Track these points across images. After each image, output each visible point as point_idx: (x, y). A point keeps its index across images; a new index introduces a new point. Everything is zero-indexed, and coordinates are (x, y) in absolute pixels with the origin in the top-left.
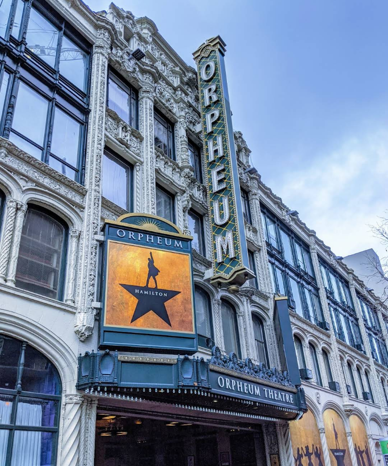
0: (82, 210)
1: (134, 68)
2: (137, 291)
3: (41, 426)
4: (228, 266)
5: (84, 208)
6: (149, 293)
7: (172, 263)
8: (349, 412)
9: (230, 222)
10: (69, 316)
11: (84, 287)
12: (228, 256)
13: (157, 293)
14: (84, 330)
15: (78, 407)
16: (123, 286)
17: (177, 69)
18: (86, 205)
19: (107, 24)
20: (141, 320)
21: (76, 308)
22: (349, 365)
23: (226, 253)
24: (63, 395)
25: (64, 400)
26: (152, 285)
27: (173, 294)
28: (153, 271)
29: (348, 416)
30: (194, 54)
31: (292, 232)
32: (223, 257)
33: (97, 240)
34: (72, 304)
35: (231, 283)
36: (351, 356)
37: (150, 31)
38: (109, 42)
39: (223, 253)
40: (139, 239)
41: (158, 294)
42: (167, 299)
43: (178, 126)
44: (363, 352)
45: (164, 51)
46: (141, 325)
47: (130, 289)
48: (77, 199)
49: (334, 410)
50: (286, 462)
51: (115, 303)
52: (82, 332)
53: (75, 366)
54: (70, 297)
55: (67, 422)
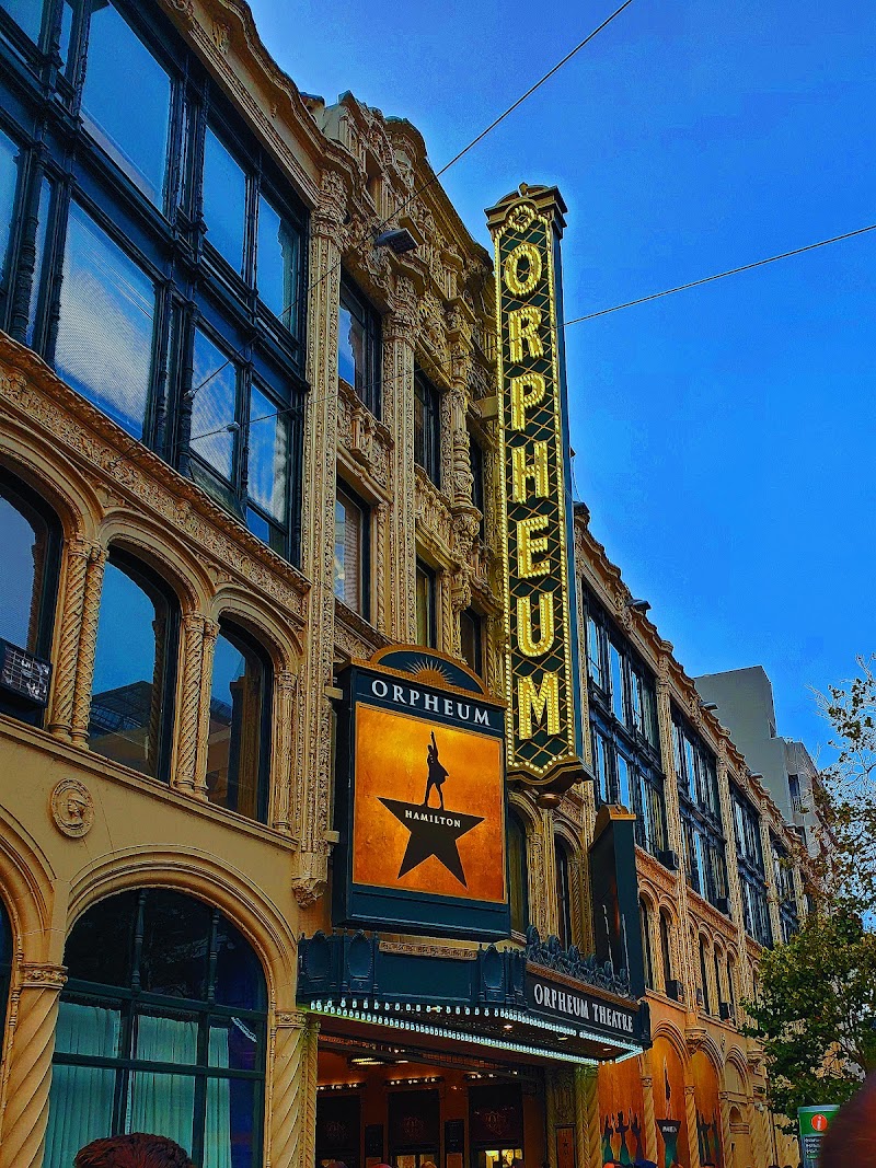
0: (300, 628)
1: (383, 267)
2: (408, 814)
3: (226, 1067)
4: (541, 749)
5: (303, 625)
6: (429, 818)
7: (470, 756)
8: (696, 1045)
9: (553, 654)
10: (283, 858)
11: (311, 799)
12: (542, 729)
13: (443, 819)
14: (311, 888)
15: (297, 1035)
16: (384, 801)
17: (452, 251)
18: (310, 618)
19: (343, 160)
20: (415, 872)
21: (296, 842)
22: (703, 940)
23: (539, 722)
24: (271, 1012)
25: (272, 1021)
26: (433, 804)
27: (469, 822)
28: (437, 774)
29: (691, 1051)
30: (489, 213)
31: (630, 645)
32: (534, 729)
33: (331, 699)
34: (288, 834)
35: (548, 789)
36: (708, 926)
37: (410, 157)
38: (343, 206)
39: (534, 719)
40: (412, 703)
41: (445, 821)
42: (460, 831)
43: (449, 402)
44: (727, 916)
45: (430, 205)
46: (415, 880)
47: (397, 808)
48: (289, 601)
49: (670, 1040)
50: (587, 1142)
51: (371, 837)
52: (308, 891)
53: (294, 960)
54: (282, 818)
55: (281, 1063)
